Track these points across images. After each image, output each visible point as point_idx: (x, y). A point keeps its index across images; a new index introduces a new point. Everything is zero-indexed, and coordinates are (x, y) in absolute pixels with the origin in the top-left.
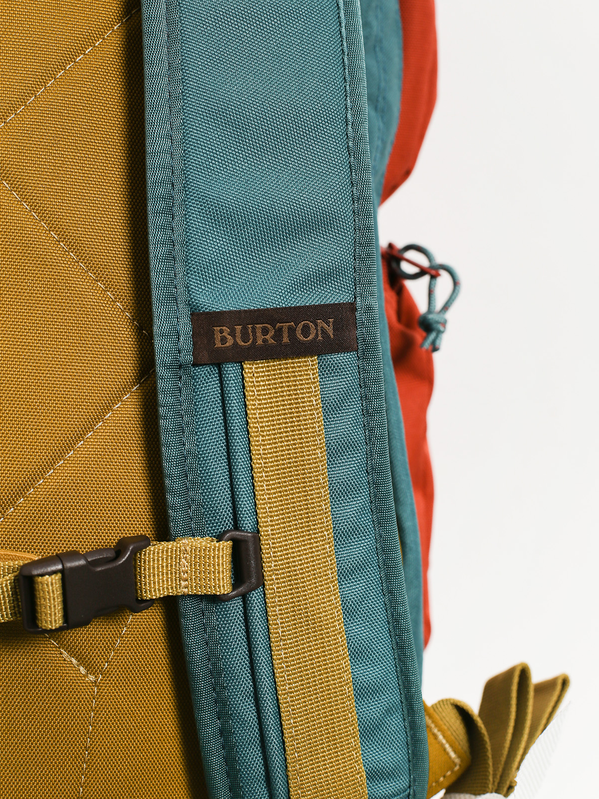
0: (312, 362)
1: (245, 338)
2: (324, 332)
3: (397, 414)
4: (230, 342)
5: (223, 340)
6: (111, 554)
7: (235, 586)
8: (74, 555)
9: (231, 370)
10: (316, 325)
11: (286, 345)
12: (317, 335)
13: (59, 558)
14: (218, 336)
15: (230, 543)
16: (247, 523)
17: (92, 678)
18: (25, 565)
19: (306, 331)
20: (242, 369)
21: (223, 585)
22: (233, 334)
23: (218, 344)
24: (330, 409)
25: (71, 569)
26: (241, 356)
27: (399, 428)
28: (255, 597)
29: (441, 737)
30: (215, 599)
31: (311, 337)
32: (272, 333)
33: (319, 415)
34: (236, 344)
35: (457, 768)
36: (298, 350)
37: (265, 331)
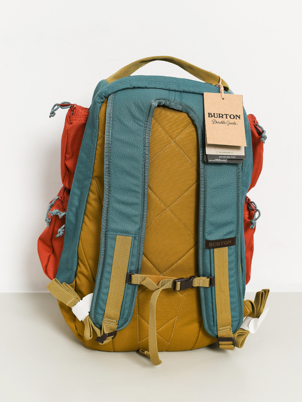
0: (227, 248)
1: (215, 245)
2: (229, 243)
3: (244, 246)
4: (212, 246)
5: (211, 245)
6: (189, 279)
7: (209, 286)
8: (183, 278)
9: (212, 250)
10: (228, 242)
11: (222, 245)
12: (228, 243)
13: (180, 279)
14: (210, 245)
15: (209, 279)
16: (213, 275)
17: (182, 296)
18: (174, 280)
19: (226, 243)
20: (214, 250)
21: (207, 285)
22: (212, 244)
23: (210, 246)
24: (229, 256)
25: (182, 281)
26: (214, 248)
27: (244, 249)
28: (213, 287)
29: (246, 307)
30: (206, 288)
31: (227, 244)
32: (219, 243)
33: (227, 257)
34: (213, 246)
35: (249, 313)
36: (224, 246)
37: (218, 243)
